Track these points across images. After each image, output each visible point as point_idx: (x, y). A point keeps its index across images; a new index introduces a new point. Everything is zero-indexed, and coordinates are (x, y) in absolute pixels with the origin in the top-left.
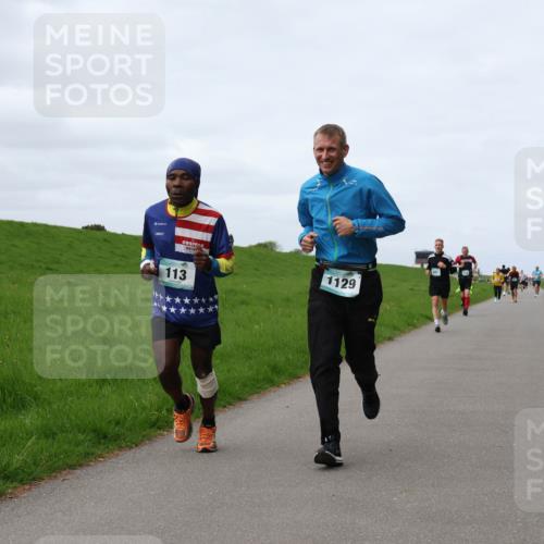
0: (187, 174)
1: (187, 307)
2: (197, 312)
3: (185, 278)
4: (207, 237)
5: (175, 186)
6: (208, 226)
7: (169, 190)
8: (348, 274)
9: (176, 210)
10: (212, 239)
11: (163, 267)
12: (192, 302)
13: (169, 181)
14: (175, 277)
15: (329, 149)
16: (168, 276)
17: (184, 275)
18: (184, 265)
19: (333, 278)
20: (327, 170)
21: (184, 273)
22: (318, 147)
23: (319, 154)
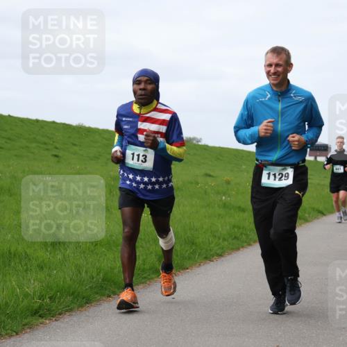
0: (150, 80)
1: (145, 184)
2: (153, 188)
3: (146, 161)
4: (163, 129)
5: (140, 89)
6: (164, 120)
7: (135, 93)
8: (283, 169)
9: (140, 108)
10: (167, 130)
11: (129, 153)
12: (150, 180)
13: (135, 86)
14: (138, 161)
15: (277, 65)
16: (133, 159)
17: (145, 159)
18: (145, 151)
19: (272, 173)
20: (275, 82)
21: (145, 157)
22: (268, 63)
23: (268, 69)
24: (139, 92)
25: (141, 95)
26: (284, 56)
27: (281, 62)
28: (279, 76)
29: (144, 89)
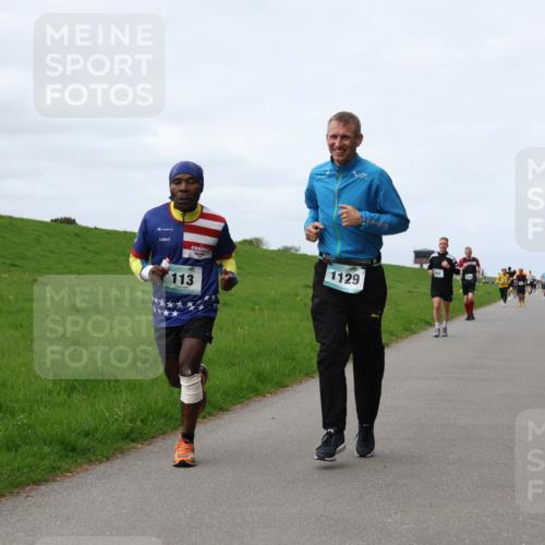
3: (192, 283)
5: (181, 191)
8: (352, 269)
9: (183, 215)
13: (174, 186)
14: (182, 283)
15: (344, 137)
16: (175, 282)
17: (191, 280)
18: (190, 270)
19: (337, 273)
20: (340, 158)
21: (191, 277)
22: (331, 134)
23: (332, 141)
24: (179, 194)
25: (182, 199)
26: (353, 126)
27: (349, 134)
28: (345, 150)
29: (185, 191)
